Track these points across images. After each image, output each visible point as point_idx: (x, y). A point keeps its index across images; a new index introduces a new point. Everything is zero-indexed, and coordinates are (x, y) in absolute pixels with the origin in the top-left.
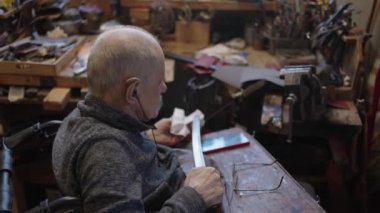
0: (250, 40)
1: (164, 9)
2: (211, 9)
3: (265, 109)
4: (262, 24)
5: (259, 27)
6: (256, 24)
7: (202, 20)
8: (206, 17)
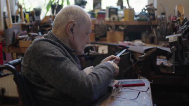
0: (144, 40)
1: (102, 24)
2: (125, 24)
3: (158, 59)
4: (150, 31)
5: (149, 33)
6: (147, 32)
7: (120, 30)
8: (122, 28)
